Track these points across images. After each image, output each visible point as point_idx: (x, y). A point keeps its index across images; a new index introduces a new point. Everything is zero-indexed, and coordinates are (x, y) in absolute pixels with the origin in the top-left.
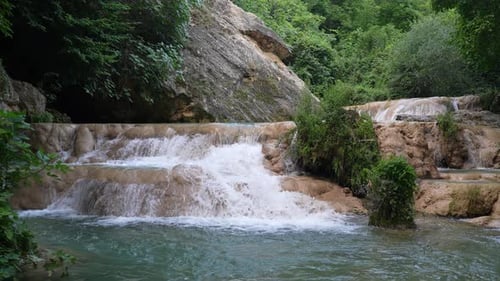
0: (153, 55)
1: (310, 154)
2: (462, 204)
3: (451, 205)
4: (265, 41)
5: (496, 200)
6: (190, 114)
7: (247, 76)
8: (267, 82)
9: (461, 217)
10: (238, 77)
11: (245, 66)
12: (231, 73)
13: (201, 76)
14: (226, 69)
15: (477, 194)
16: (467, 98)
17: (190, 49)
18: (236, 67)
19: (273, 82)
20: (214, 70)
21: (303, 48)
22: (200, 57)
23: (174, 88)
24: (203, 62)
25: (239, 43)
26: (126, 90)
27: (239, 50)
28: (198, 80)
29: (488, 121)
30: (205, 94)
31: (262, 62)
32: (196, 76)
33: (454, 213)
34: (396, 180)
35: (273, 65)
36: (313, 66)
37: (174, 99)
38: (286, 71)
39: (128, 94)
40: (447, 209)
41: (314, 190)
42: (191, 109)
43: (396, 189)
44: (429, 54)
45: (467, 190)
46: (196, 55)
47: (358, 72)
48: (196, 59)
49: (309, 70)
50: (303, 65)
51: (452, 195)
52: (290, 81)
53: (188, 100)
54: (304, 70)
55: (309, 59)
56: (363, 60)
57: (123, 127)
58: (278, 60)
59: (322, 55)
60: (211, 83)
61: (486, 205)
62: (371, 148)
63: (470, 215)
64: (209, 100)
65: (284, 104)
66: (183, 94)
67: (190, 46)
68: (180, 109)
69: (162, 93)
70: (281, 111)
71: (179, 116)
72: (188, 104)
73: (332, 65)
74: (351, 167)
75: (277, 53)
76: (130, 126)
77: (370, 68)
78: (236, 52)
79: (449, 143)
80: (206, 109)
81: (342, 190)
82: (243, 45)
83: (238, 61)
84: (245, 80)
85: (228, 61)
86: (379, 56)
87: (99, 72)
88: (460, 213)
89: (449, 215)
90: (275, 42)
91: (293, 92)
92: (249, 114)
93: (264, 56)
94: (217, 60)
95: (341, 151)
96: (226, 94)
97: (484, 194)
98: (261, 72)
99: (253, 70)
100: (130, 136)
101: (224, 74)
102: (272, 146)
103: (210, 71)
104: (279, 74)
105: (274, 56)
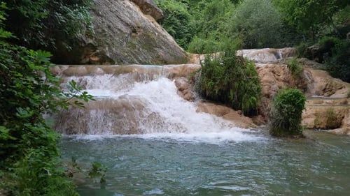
0: (71, 13)
1: (213, 87)
2: (323, 120)
3: (315, 121)
4: (145, 7)
5: (343, 118)
6: (96, 59)
7: (134, 31)
8: (149, 36)
9: (323, 129)
10: (129, 32)
11: (133, 24)
12: (124, 29)
13: (104, 31)
14: (120, 26)
15: (332, 113)
16: (288, 50)
17: (94, 10)
18: (127, 25)
19: (153, 36)
20: (112, 26)
21: (170, 13)
22: (102, 16)
23: (84, 39)
24: (104, 20)
25: (128, 7)
26: (51, 39)
27: (129, 12)
28: (101, 33)
29: (309, 65)
30: (107, 44)
31: (144, 21)
32: (100, 30)
33: (318, 126)
34: (294, 104)
35: (152, 24)
36: (177, 26)
37: (84, 47)
38: (159, 28)
39: (53, 43)
40: (314, 124)
41: (219, 113)
42: (97, 55)
43: (294, 111)
44: (258, 19)
45: (325, 111)
46: (98, 15)
47: (206, 30)
48: (99, 18)
49: (174, 28)
50: (170, 24)
51: (315, 115)
52: (163, 36)
53: (94, 48)
54: (171, 28)
55: (174, 20)
56: (209, 22)
57: (60, 67)
58: (154, 20)
59: (182, 17)
60: (111, 36)
61: (338, 121)
62: (255, 83)
63: (328, 128)
64: (110, 48)
65: (161, 52)
66: (90, 43)
67: (94, 8)
68: (88, 55)
69: (75, 42)
70: (158, 57)
71: (88, 60)
72: (95, 51)
73: (189, 25)
74: (242, 96)
75: (153, 15)
76: (66, 67)
77: (215, 28)
78: (127, 14)
79: (295, 79)
80: (108, 55)
81: (237, 112)
82: (131, 9)
83: (129, 21)
84: (133, 34)
85: (122, 20)
86: (221, 19)
87: (33, 25)
88: (322, 126)
89: (315, 128)
90: (152, 7)
91: (166, 44)
92: (137, 59)
93: (145, 17)
94: (113, 19)
95: (236, 84)
96: (121, 44)
97: (337, 113)
98: (144, 29)
99: (139, 27)
100: (67, 74)
101: (119, 30)
102: (182, 81)
103: (109, 27)
104: (157, 31)
105: (151, 18)
